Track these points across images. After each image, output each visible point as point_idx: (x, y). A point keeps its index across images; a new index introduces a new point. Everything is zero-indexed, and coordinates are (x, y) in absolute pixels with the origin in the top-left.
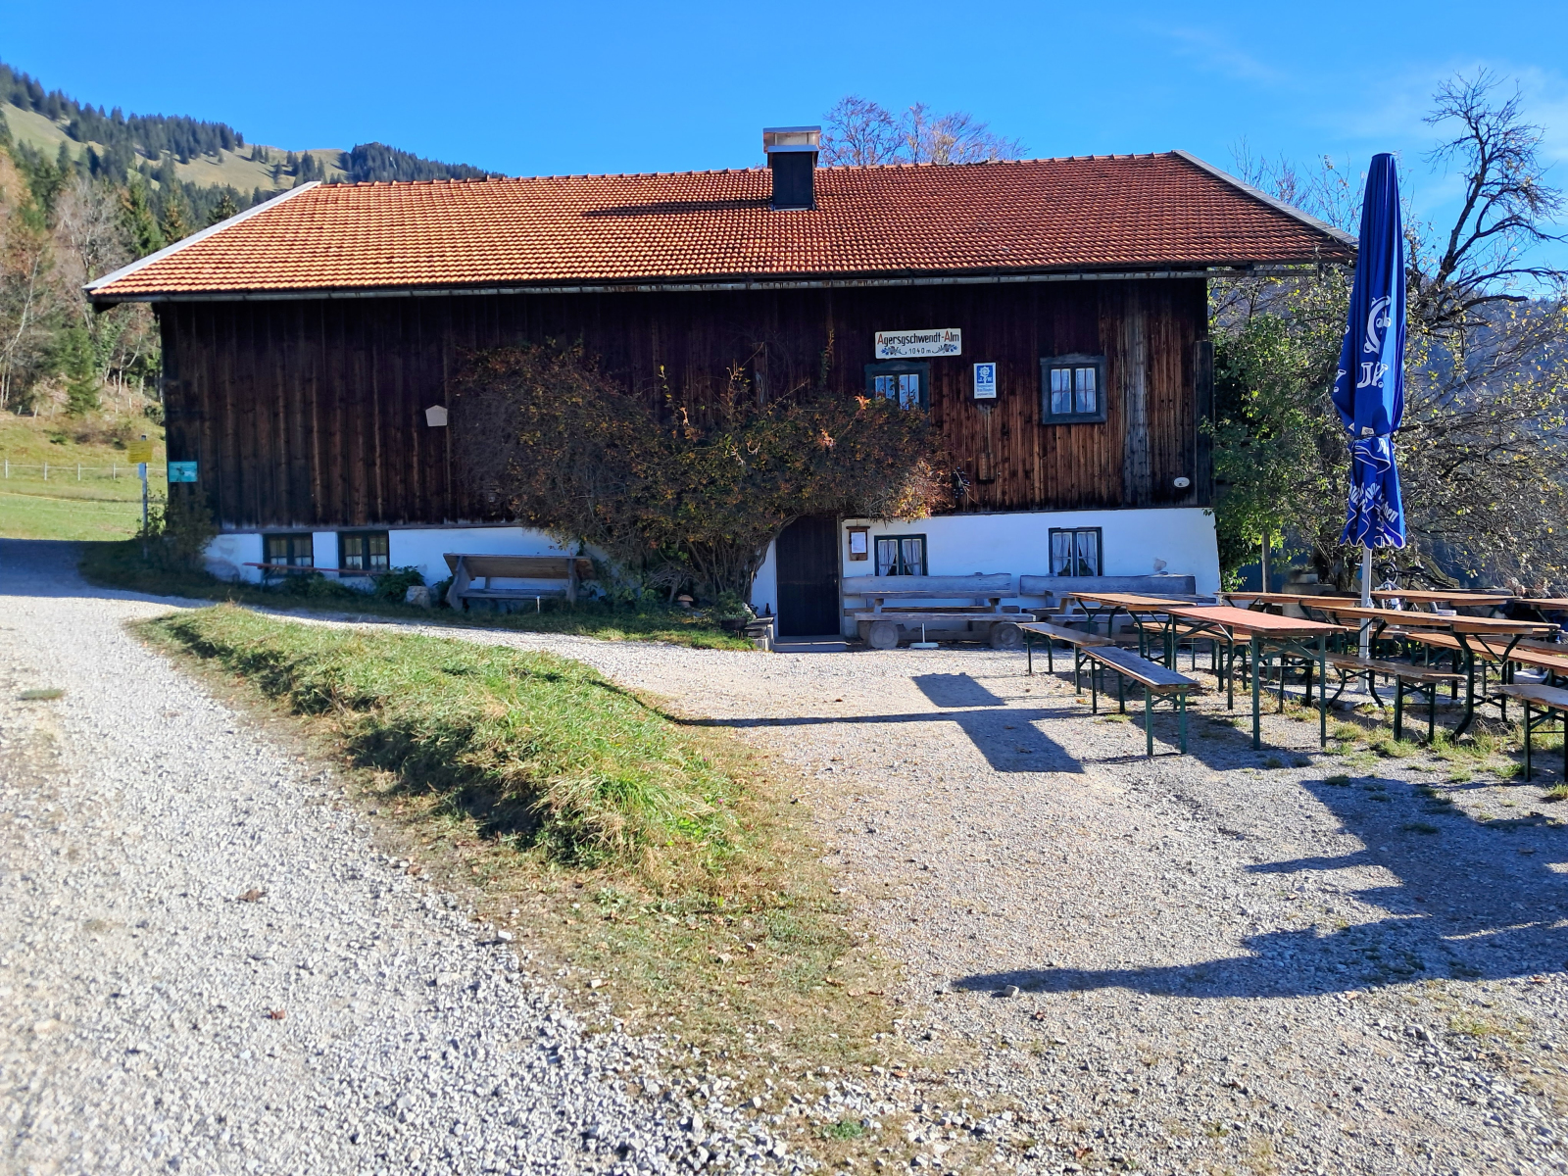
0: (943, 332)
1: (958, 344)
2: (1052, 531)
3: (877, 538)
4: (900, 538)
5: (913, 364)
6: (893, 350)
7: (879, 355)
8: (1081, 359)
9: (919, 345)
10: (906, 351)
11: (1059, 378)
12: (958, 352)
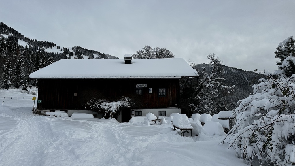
0: (145, 84)
1: (147, 86)
2: (159, 111)
3: (135, 112)
4: (139, 112)
5: (140, 88)
6: (138, 86)
7: (136, 87)
8: (163, 88)
9: (141, 86)
10: (140, 87)
11: (160, 91)
12: (147, 87)
